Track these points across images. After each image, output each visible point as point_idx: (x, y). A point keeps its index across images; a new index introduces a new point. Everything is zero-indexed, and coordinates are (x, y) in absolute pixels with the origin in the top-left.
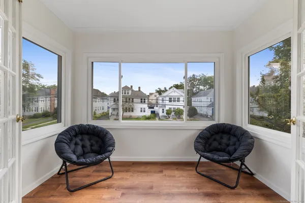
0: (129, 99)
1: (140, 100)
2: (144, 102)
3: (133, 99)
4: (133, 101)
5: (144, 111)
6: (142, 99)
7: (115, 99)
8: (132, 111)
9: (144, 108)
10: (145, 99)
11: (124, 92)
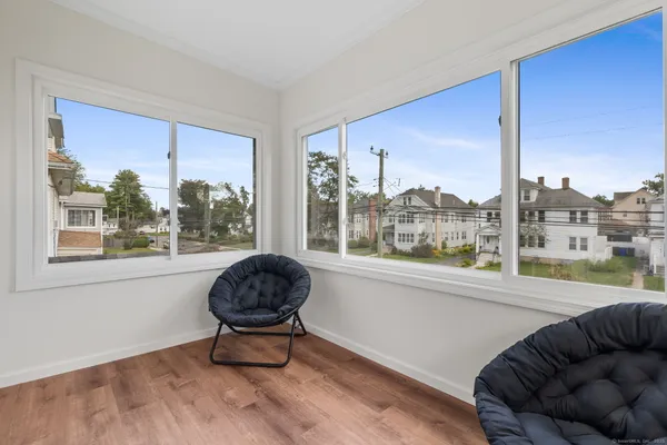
0: (531, 214)
1: (568, 215)
2: (584, 220)
3: (542, 212)
4: (542, 219)
5: (584, 248)
6: (573, 213)
7: (490, 214)
8: (542, 245)
9: (584, 240)
10: (584, 213)
11: (523, 195)
